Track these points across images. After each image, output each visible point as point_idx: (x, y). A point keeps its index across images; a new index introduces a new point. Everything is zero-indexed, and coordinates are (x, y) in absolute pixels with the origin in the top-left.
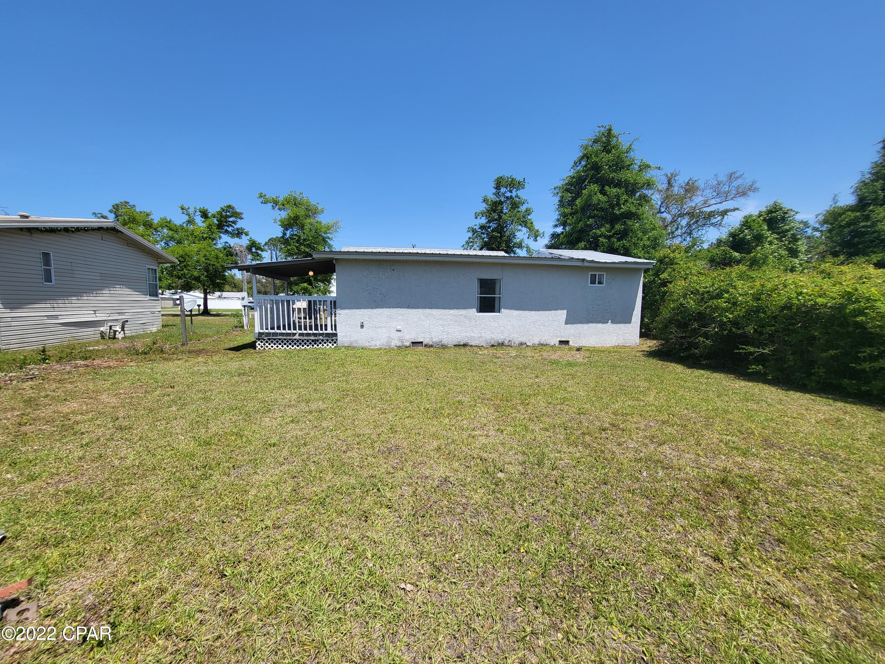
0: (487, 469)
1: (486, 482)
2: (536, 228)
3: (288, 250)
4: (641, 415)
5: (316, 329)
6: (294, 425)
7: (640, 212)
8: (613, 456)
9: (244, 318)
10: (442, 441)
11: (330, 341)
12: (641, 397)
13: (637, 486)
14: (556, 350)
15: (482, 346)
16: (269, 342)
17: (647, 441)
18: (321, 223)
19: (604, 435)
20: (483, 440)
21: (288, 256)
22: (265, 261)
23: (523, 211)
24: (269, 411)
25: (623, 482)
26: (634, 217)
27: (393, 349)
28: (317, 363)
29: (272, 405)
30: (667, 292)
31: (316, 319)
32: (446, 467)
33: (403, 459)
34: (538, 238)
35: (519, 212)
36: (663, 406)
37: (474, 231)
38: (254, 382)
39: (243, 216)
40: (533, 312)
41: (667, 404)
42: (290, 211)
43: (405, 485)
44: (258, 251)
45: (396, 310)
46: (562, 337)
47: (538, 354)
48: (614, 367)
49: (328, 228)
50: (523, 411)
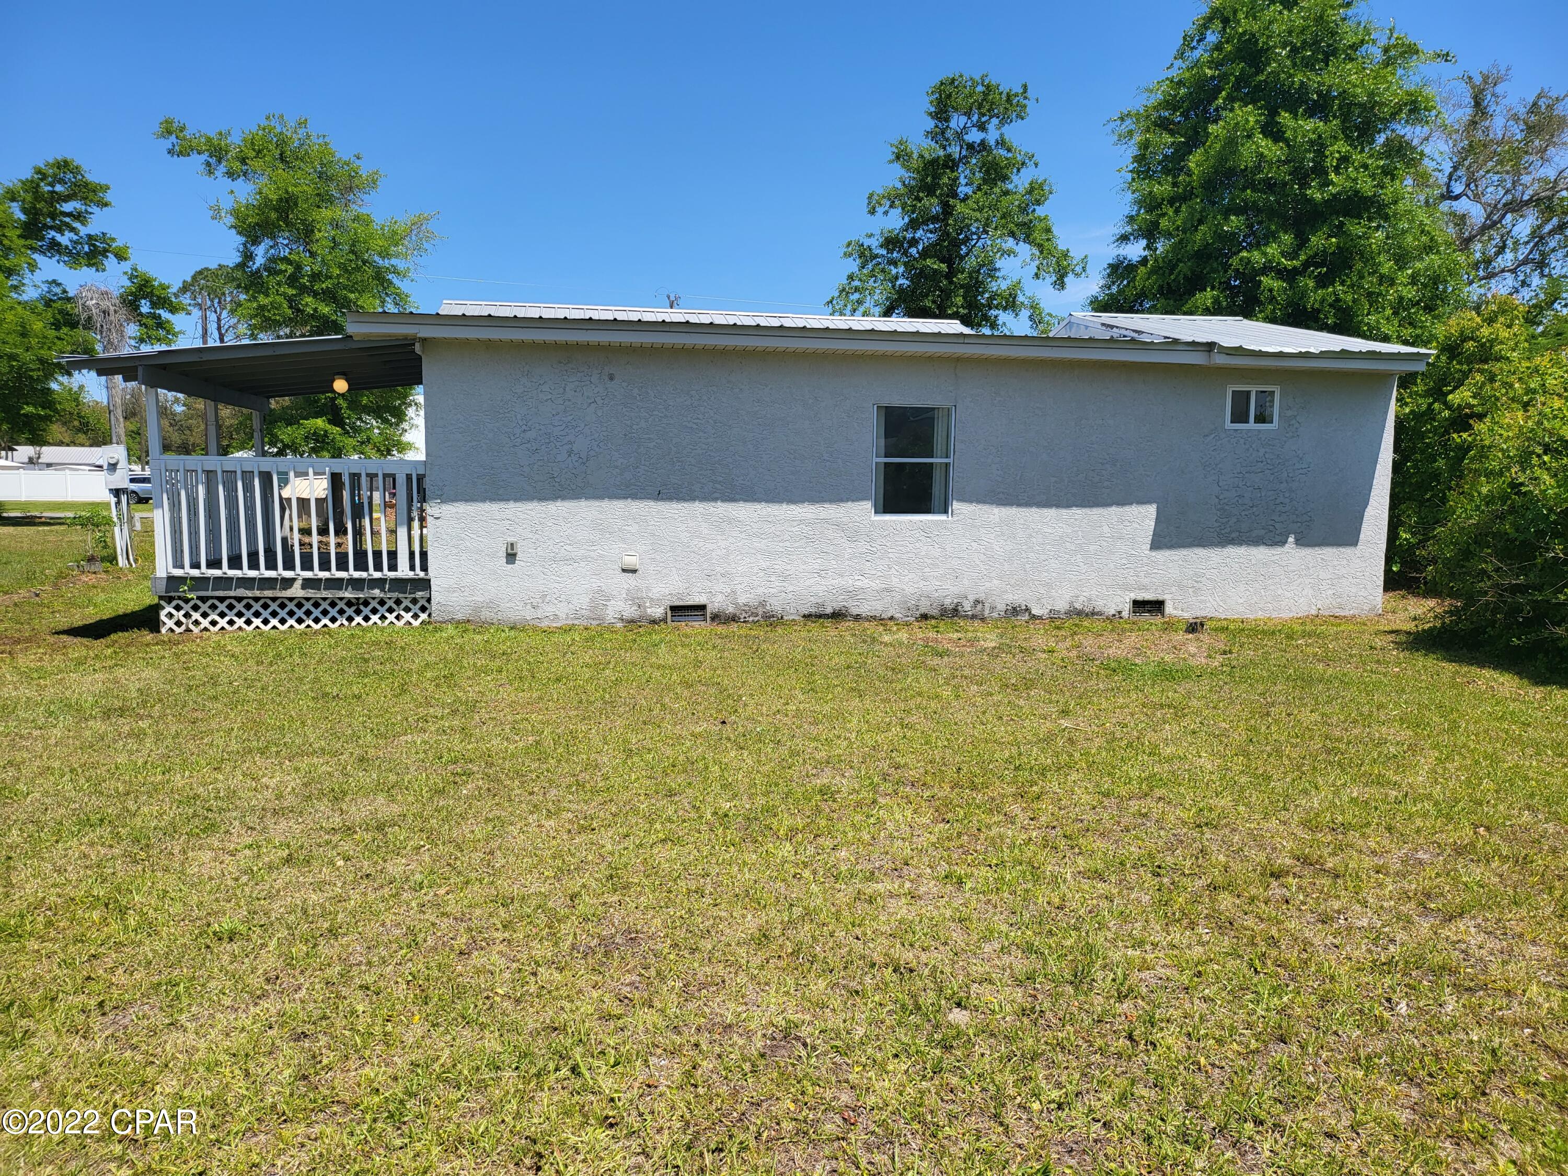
0: (914, 997)
1: (914, 1037)
2: (1062, 247)
3: (262, 308)
4: (1389, 829)
5: (361, 564)
6: (295, 871)
7: (1387, 194)
8: (1305, 956)
9: (117, 530)
10: (773, 913)
11: (406, 603)
12: (1390, 774)
13: (1378, 1045)
14: (1124, 630)
15: (891, 618)
16: (204, 607)
17: (1409, 908)
18: (365, 221)
19: (1276, 890)
20: (902, 910)
21: (263, 329)
22: (181, 344)
23: (1021, 190)
24: (211, 828)
25: (1336, 1033)
26: (1368, 210)
27: (611, 629)
28: (366, 675)
29: (221, 810)
30: (1469, 448)
31: (358, 533)
32: (787, 993)
33: (653, 972)
34: (1069, 279)
35: (1006, 193)
36: (1457, 801)
37: (865, 255)
38: (159, 737)
39: (108, 197)
40: (1051, 513)
41: (1470, 795)
42: (265, 180)
43: (659, 1051)
44: (161, 312)
45: (619, 504)
46: (1144, 588)
47: (1069, 643)
48: (1306, 681)
49: (394, 238)
50: (1022, 818)
